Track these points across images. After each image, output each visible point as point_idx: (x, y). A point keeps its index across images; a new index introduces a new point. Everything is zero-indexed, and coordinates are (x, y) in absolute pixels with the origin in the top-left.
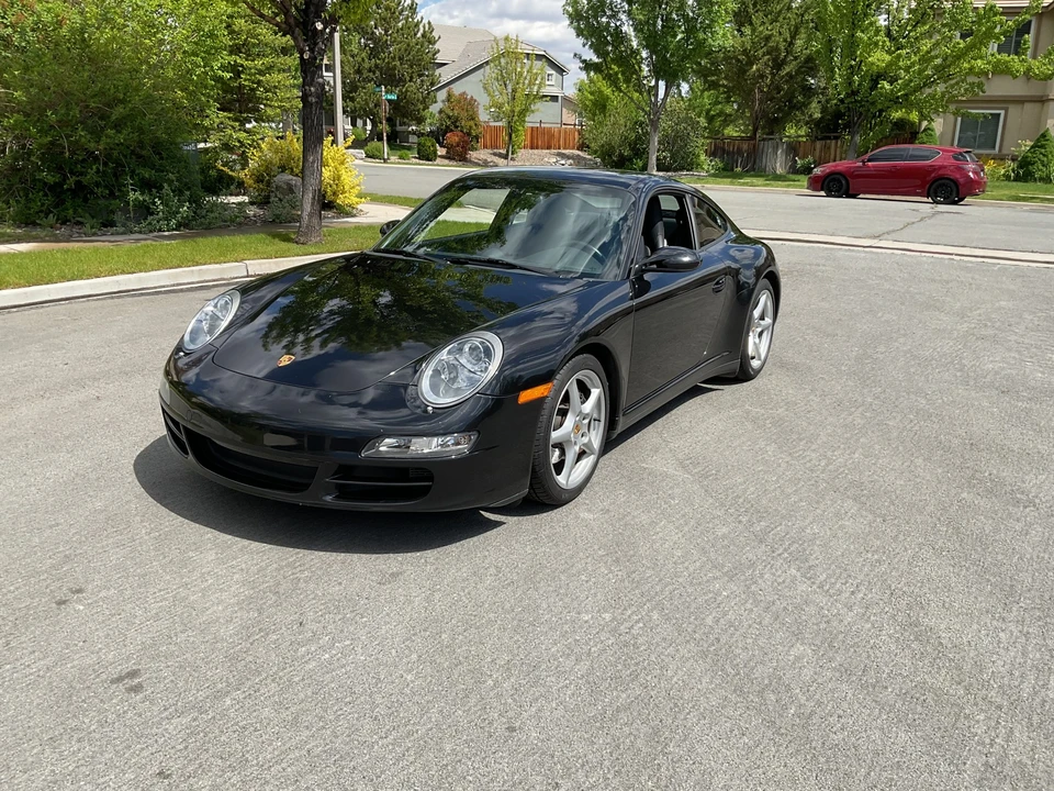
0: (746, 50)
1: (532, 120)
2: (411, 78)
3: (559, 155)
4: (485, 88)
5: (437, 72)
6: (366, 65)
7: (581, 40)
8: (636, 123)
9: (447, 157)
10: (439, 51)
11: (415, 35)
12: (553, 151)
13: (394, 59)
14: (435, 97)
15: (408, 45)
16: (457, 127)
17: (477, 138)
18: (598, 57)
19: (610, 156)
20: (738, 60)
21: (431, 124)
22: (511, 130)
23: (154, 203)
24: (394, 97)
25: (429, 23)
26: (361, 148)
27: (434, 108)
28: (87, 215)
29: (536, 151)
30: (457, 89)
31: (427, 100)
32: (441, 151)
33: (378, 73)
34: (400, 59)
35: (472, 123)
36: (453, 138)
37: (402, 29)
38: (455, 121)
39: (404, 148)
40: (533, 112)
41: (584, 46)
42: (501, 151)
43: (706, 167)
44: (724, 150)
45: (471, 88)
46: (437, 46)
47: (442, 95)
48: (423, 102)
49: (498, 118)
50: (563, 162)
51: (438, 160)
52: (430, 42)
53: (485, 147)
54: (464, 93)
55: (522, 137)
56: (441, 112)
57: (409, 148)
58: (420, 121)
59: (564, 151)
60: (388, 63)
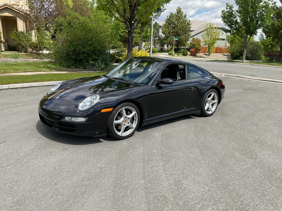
0: (279, 26)
1: (216, 45)
2: (183, 34)
3: (223, 55)
4: (203, 37)
5: (190, 33)
6: (171, 31)
7: (225, 24)
8: (242, 46)
9: (191, 55)
10: (191, 27)
11: (185, 23)
12: (222, 54)
13: (178, 30)
14: (189, 39)
15: (183, 26)
16: (194, 47)
17: (200, 50)
18: (230, 28)
19: (233, 55)
20: (276, 29)
21: (187, 46)
22: (209, 48)
23: (96, 64)
24: (177, 39)
25: (189, 20)
26: (168, 52)
27: (189, 42)
28: (82, 66)
29: (217, 54)
30: (195, 37)
31: (187, 40)
32: (189, 53)
33: (174, 33)
34: (180, 30)
35: (199, 46)
36: (192, 50)
37: (181, 22)
38: (194, 46)
39: (179, 52)
40: (216, 43)
41: (225, 25)
42: (206, 54)
43: (263, 59)
44: (270, 55)
45: (199, 37)
46: (191, 26)
47: (191, 39)
48: (185, 41)
49: (205, 45)
50: (224, 57)
51: (188, 56)
52: (189, 25)
53: (202, 52)
54: (197, 38)
55: (213, 50)
56: (191, 43)
57: (181, 53)
58: (184, 45)
59: (225, 54)
60: (177, 31)
